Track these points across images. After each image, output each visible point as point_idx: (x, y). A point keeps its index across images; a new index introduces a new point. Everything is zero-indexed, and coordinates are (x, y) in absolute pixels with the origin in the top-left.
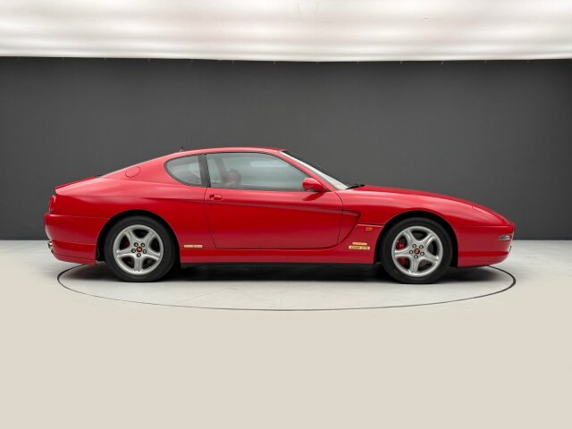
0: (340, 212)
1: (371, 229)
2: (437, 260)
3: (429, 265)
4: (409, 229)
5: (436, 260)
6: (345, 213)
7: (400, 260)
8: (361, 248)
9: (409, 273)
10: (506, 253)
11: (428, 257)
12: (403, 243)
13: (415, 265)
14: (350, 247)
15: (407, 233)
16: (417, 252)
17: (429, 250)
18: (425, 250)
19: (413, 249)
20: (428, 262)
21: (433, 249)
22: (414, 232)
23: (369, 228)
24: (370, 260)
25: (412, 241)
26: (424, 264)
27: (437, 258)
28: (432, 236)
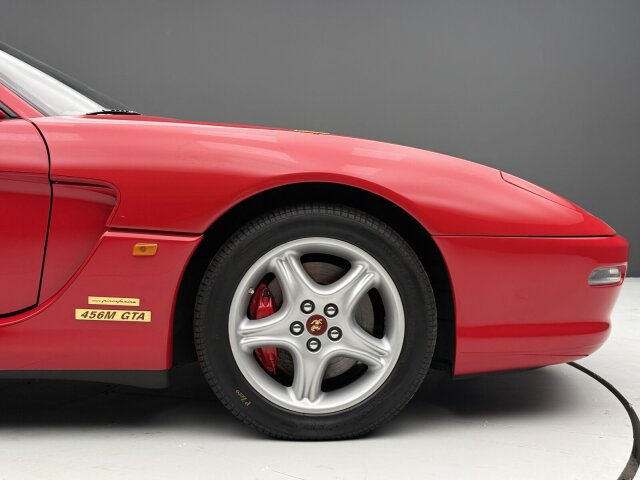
0: (45, 190)
1: (151, 249)
2: (385, 354)
3: (358, 371)
4: (289, 249)
5: (381, 354)
6: (60, 191)
7: (259, 355)
8: (118, 316)
9: (289, 400)
10: (604, 327)
11: (355, 343)
12: (268, 297)
13: (309, 370)
14: (79, 314)
15: (283, 260)
16: (318, 326)
17: (357, 318)
18: (343, 321)
19: (304, 319)
20: (356, 360)
21: (373, 314)
22: (307, 258)
23: (147, 245)
24: (155, 358)
25: (299, 288)
26: (343, 367)
27: (385, 345)
28: (367, 272)
